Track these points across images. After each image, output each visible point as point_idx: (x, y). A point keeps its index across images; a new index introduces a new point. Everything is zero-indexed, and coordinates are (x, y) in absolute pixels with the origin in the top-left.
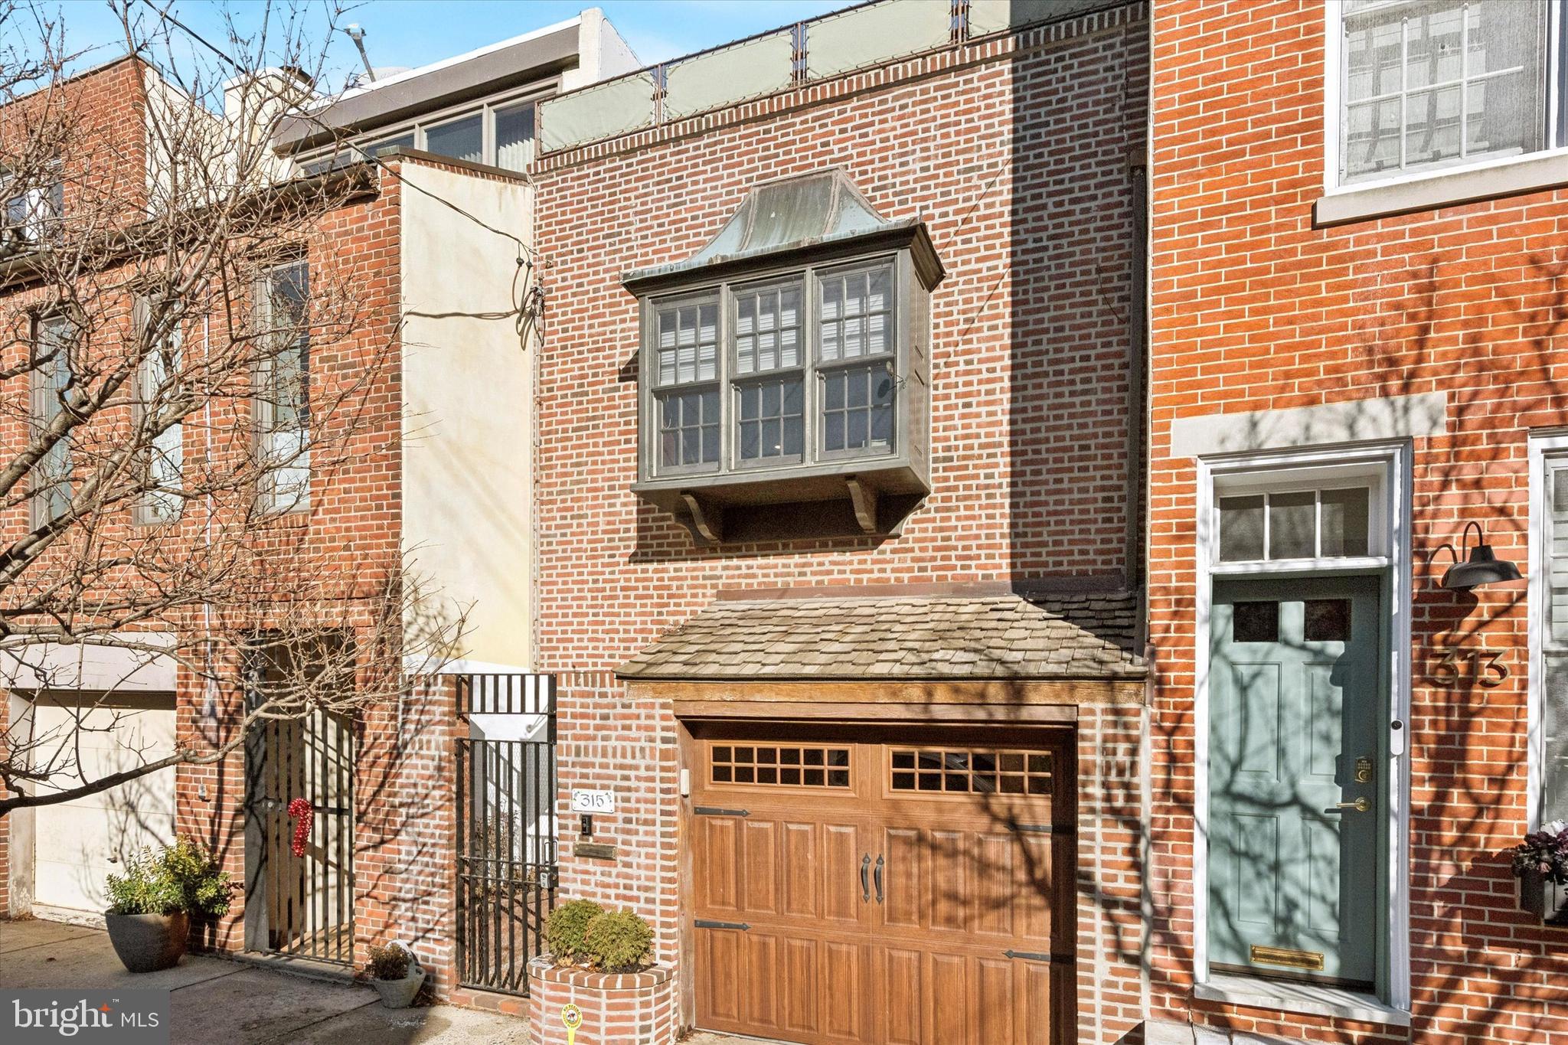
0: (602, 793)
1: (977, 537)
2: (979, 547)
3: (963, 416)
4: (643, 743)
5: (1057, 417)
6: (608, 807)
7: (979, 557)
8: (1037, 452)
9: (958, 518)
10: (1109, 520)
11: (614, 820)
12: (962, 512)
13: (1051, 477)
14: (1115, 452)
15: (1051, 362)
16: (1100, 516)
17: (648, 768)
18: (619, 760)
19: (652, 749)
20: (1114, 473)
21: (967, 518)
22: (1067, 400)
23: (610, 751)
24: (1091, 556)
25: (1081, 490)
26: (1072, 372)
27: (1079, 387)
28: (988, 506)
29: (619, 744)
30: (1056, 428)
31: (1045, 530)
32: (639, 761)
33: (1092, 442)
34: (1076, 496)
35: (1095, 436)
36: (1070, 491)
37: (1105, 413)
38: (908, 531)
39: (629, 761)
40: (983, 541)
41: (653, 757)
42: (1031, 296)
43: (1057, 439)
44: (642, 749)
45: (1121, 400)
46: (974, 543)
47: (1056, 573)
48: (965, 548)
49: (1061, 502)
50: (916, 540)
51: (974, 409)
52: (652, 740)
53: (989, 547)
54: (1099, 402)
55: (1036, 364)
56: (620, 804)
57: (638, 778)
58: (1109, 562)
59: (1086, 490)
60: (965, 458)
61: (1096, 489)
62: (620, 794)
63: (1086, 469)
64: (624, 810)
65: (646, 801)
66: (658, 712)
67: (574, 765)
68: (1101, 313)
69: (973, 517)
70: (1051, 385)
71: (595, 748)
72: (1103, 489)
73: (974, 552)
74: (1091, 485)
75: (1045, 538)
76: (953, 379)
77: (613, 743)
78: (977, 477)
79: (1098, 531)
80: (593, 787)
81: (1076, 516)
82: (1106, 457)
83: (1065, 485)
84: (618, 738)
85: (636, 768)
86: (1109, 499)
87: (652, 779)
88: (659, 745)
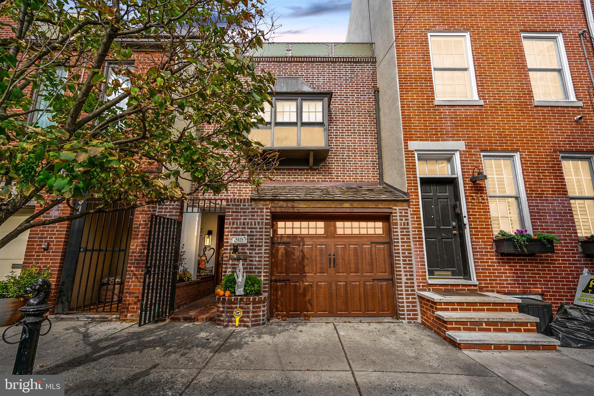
0: (243, 237)
1: (340, 171)
2: (341, 173)
3: (335, 140)
4: (259, 220)
5: (360, 143)
6: (245, 241)
7: (341, 176)
8: (355, 151)
9: (335, 166)
10: (374, 169)
11: (247, 246)
12: (336, 164)
13: (359, 157)
14: (374, 153)
15: (358, 130)
16: (372, 168)
17: (260, 228)
18: (250, 226)
19: (262, 222)
20: (374, 158)
21: (337, 166)
22: (362, 139)
23: (246, 223)
24: (370, 177)
25: (367, 161)
26: (363, 133)
27: (365, 137)
28: (343, 163)
29: (249, 221)
30: (359, 146)
31: (358, 170)
32: (257, 226)
33: (369, 150)
34: (365, 162)
35: (369, 148)
36: (364, 161)
37: (371, 143)
38: (321, 168)
39: (253, 226)
40: (342, 172)
41: (262, 225)
42: (352, 115)
43: (360, 148)
44: (259, 222)
45: (375, 141)
46: (339, 172)
47: (362, 181)
48: (337, 173)
49: (362, 164)
50: (323, 171)
51: (338, 139)
52: (262, 219)
53: (343, 173)
54: (370, 141)
55: (354, 130)
56: (249, 240)
57: (256, 232)
58: (375, 179)
59: (368, 161)
60: (336, 151)
61: (370, 161)
62: (249, 237)
63: (368, 156)
64: (250, 242)
65: (259, 239)
66: (265, 210)
67: (231, 228)
68: (369, 121)
69: (339, 166)
70: (358, 136)
71: (240, 222)
72: (372, 161)
73: (340, 175)
74: (369, 160)
75: (358, 172)
76: (332, 131)
77: (248, 220)
78: (340, 156)
79: (372, 171)
80: (239, 235)
81: (366, 167)
82: (372, 154)
83: (363, 160)
84: (249, 219)
85: (256, 228)
86: (374, 164)
87: (262, 232)
88: (264, 221)
